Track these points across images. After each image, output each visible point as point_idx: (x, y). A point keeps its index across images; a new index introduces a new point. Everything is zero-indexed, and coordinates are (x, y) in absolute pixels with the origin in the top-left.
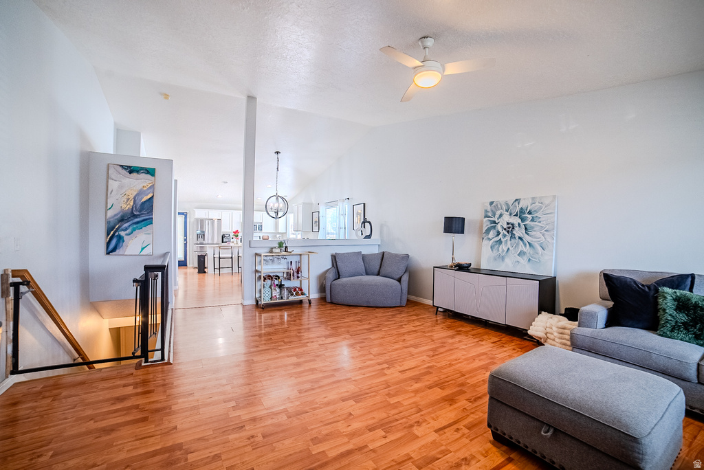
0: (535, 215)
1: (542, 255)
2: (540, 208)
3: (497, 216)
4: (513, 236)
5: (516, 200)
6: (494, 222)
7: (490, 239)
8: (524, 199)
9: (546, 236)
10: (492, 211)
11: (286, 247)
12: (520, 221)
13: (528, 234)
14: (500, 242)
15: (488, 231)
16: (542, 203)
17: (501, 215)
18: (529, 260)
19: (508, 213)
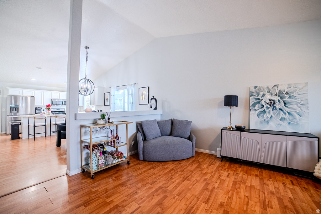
0: (292, 95)
1: (299, 120)
2: (295, 91)
3: (261, 95)
4: (274, 108)
5: (275, 85)
6: (259, 99)
7: (256, 110)
8: (282, 85)
9: (302, 108)
10: (256, 92)
11: (109, 119)
12: (279, 98)
13: (287, 107)
14: (264, 112)
15: (254, 105)
16: (296, 87)
17: (264, 95)
18: (289, 123)
19: (270, 94)
